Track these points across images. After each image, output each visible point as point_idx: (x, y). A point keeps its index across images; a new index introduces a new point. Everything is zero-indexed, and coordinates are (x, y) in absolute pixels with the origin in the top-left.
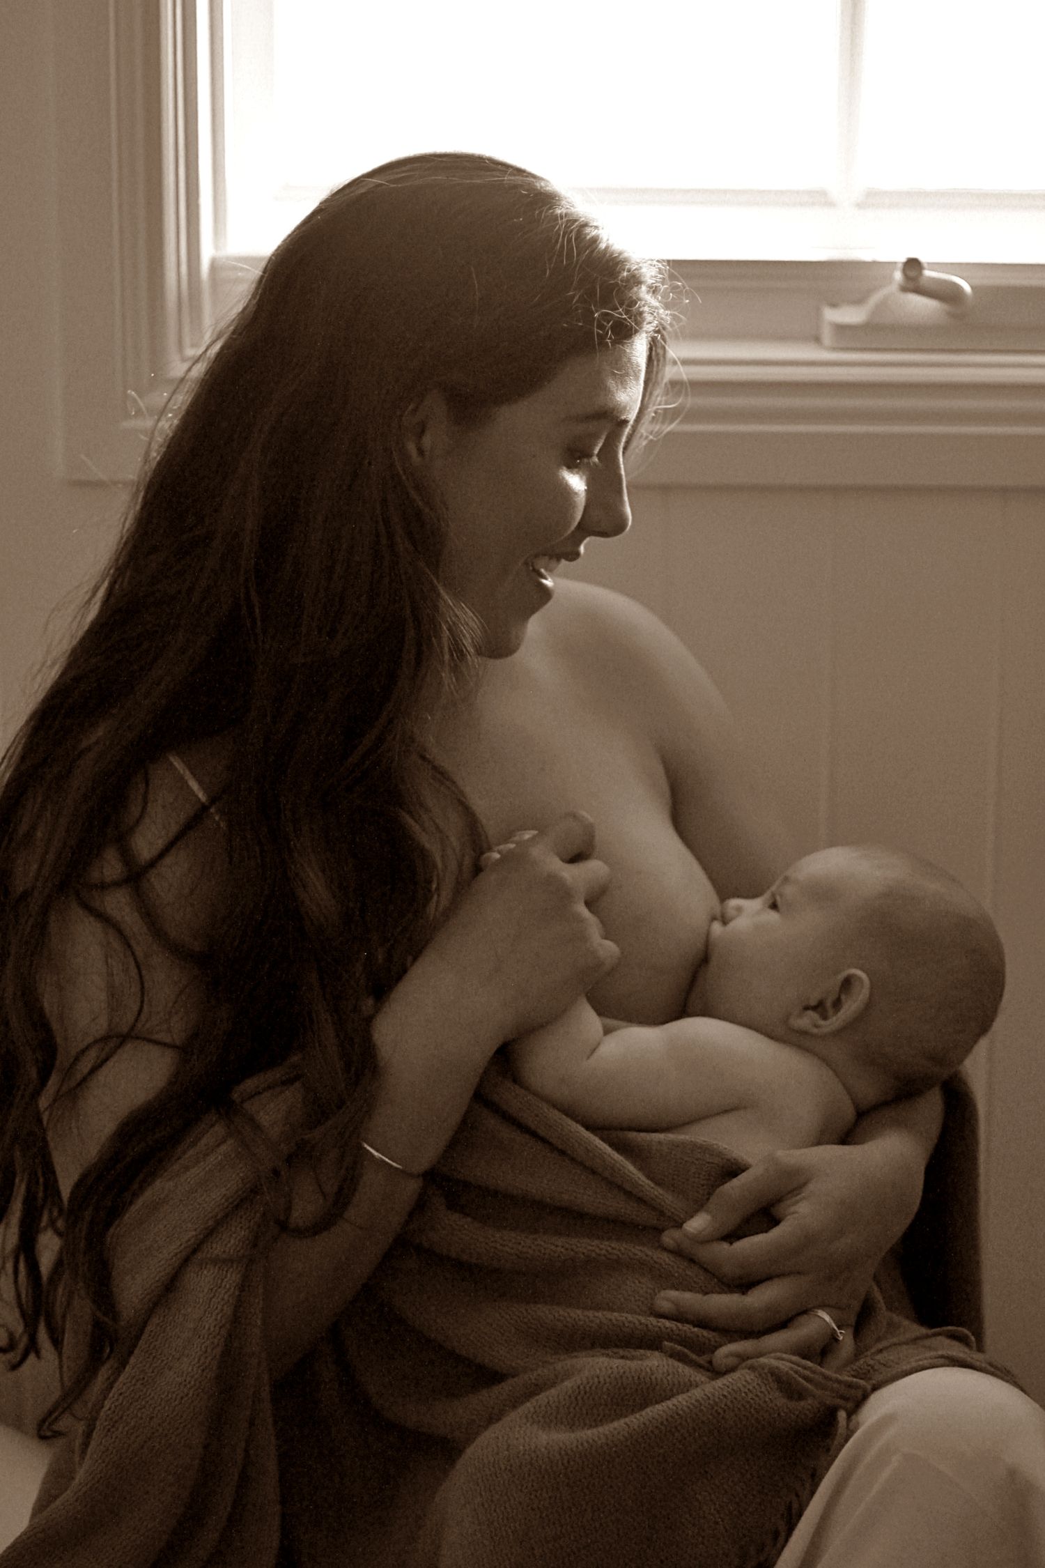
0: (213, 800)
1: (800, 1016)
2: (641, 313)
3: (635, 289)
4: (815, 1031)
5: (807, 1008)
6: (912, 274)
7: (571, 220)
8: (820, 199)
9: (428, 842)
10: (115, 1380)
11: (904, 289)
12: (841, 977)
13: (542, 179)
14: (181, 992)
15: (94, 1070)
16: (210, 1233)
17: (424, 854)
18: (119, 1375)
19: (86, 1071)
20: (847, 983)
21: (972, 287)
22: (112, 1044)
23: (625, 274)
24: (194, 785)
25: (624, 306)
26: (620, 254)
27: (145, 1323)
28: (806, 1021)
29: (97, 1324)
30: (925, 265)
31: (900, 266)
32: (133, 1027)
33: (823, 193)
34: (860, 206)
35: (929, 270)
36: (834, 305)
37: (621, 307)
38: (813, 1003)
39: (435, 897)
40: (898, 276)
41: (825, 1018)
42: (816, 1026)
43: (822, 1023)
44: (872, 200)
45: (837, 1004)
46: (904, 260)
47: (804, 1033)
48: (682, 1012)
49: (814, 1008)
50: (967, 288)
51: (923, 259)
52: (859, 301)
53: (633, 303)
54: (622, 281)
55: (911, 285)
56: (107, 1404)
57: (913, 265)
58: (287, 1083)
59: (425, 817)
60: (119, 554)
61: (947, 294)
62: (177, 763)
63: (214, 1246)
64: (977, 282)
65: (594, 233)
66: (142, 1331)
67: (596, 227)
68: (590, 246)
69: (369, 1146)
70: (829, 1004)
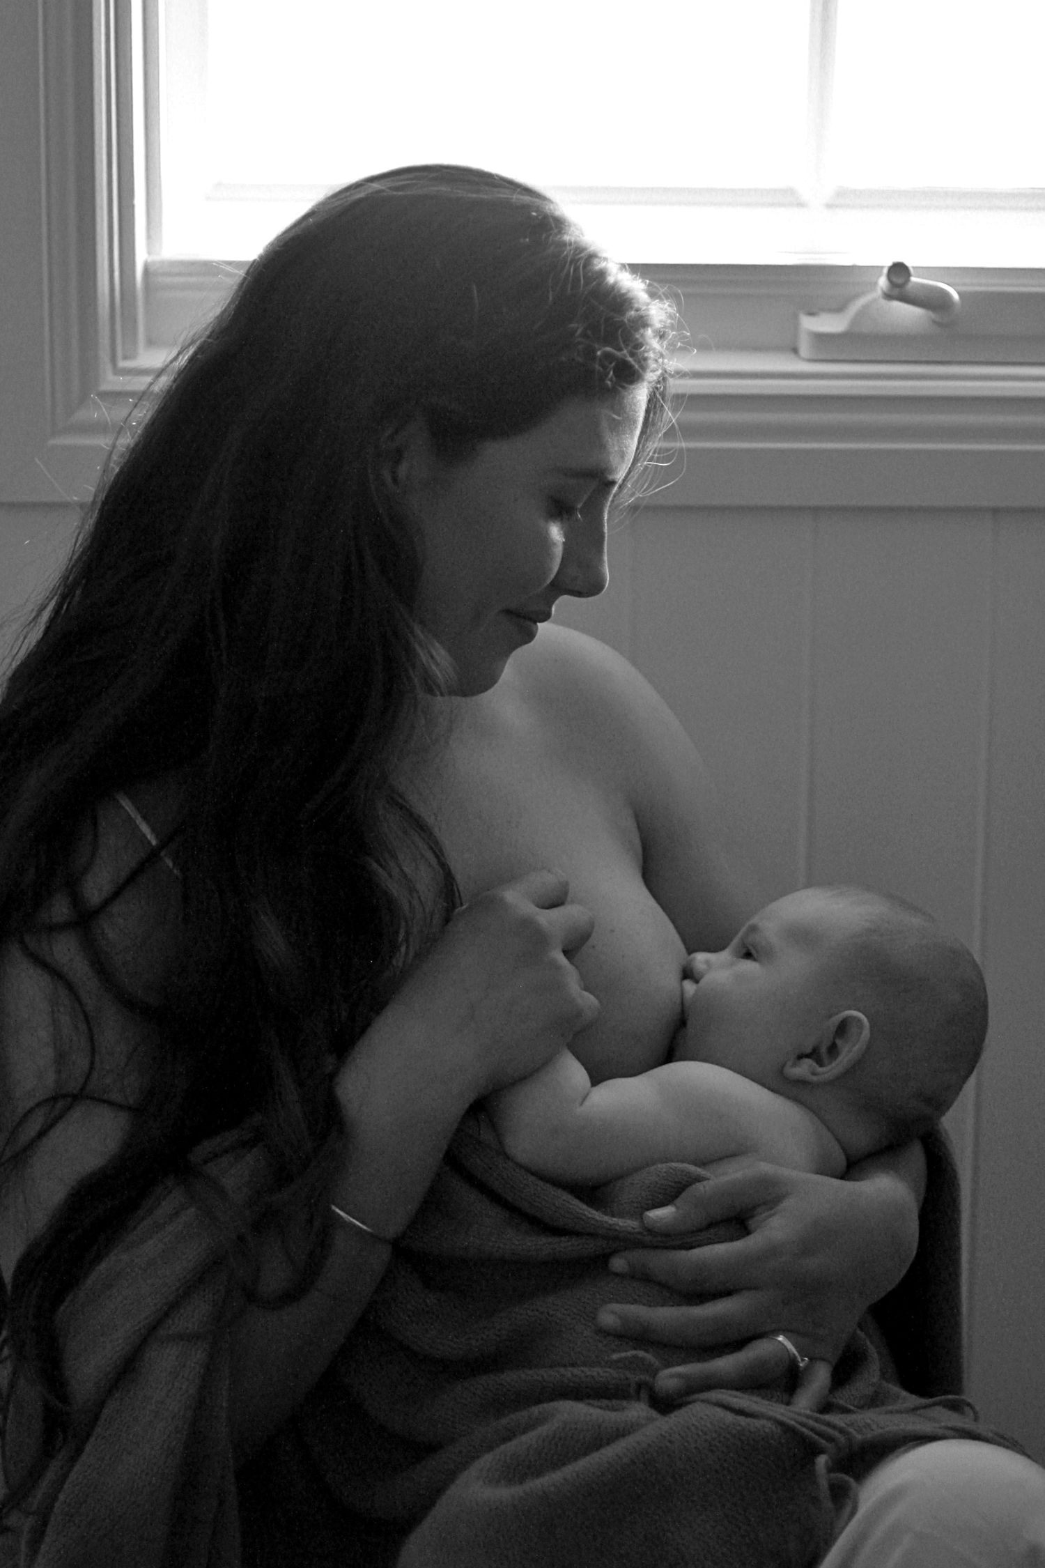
0: (163, 845)
1: (794, 1065)
2: (645, 359)
3: (642, 331)
4: (815, 1079)
5: (801, 1057)
6: (900, 281)
7: (579, 249)
8: (788, 198)
9: (395, 889)
10: (69, 1471)
11: (888, 296)
12: (837, 1019)
13: (552, 202)
14: (135, 1049)
15: (42, 1134)
16: (171, 1308)
17: (391, 903)
18: (73, 1466)
19: (33, 1134)
20: (843, 1028)
21: (959, 293)
22: (60, 1105)
23: (633, 313)
24: (145, 828)
25: (630, 348)
26: (629, 291)
27: (102, 1404)
28: (803, 1069)
29: (47, 1408)
30: (912, 270)
31: (885, 271)
32: (82, 1089)
33: (790, 192)
34: (829, 206)
35: (915, 277)
36: (811, 314)
37: (626, 348)
38: (808, 1050)
39: (403, 949)
40: (883, 282)
41: (821, 1065)
42: (814, 1074)
43: (820, 1070)
44: (842, 200)
45: (833, 1050)
46: (890, 264)
47: (801, 1083)
48: (669, 1056)
49: (808, 1056)
50: (956, 296)
51: (909, 264)
52: (840, 309)
53: (638, 345)
54: (629, 320)
55: (896, 292)
56: (62, 1497)
57: (899, 270)
58: (247, 1145)
59: (392, 864)
60: (69, 571)
61: (933, 302)
62: (127, 804)
63: (176, 1321)
64: (964, 289)
65: (603, 265)
66: (96, 1417)
67: (605, 259)
68: (597, 278)
69: (340, 1209)
70: (823, 1050)
